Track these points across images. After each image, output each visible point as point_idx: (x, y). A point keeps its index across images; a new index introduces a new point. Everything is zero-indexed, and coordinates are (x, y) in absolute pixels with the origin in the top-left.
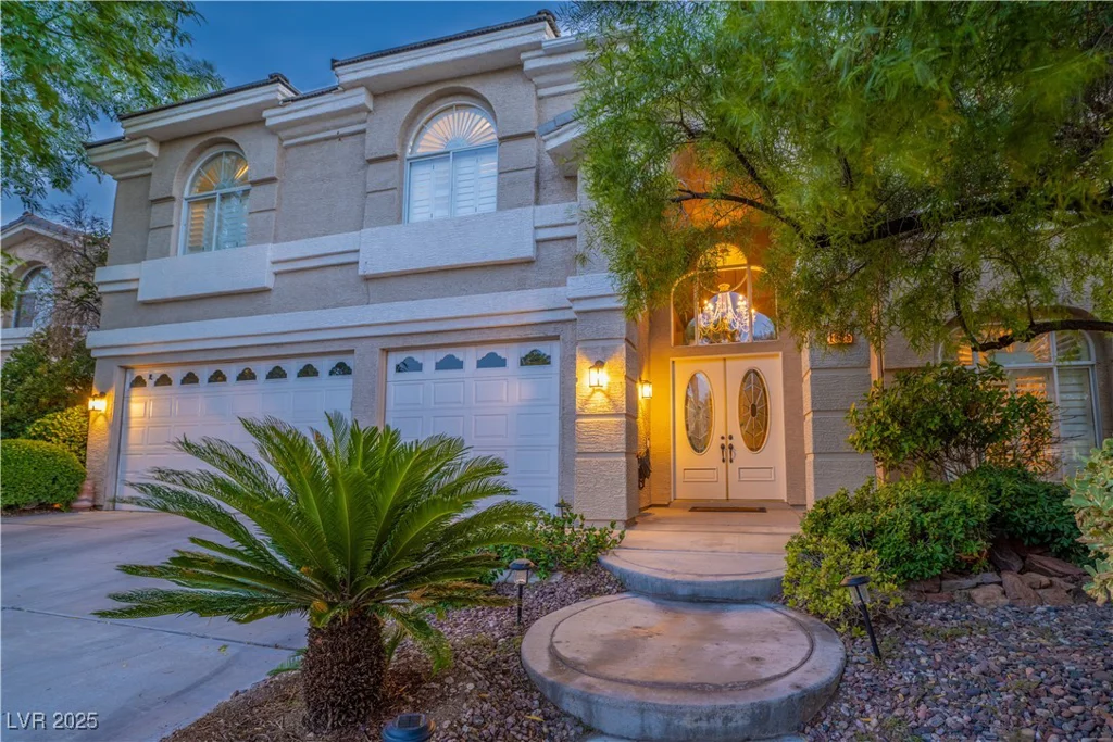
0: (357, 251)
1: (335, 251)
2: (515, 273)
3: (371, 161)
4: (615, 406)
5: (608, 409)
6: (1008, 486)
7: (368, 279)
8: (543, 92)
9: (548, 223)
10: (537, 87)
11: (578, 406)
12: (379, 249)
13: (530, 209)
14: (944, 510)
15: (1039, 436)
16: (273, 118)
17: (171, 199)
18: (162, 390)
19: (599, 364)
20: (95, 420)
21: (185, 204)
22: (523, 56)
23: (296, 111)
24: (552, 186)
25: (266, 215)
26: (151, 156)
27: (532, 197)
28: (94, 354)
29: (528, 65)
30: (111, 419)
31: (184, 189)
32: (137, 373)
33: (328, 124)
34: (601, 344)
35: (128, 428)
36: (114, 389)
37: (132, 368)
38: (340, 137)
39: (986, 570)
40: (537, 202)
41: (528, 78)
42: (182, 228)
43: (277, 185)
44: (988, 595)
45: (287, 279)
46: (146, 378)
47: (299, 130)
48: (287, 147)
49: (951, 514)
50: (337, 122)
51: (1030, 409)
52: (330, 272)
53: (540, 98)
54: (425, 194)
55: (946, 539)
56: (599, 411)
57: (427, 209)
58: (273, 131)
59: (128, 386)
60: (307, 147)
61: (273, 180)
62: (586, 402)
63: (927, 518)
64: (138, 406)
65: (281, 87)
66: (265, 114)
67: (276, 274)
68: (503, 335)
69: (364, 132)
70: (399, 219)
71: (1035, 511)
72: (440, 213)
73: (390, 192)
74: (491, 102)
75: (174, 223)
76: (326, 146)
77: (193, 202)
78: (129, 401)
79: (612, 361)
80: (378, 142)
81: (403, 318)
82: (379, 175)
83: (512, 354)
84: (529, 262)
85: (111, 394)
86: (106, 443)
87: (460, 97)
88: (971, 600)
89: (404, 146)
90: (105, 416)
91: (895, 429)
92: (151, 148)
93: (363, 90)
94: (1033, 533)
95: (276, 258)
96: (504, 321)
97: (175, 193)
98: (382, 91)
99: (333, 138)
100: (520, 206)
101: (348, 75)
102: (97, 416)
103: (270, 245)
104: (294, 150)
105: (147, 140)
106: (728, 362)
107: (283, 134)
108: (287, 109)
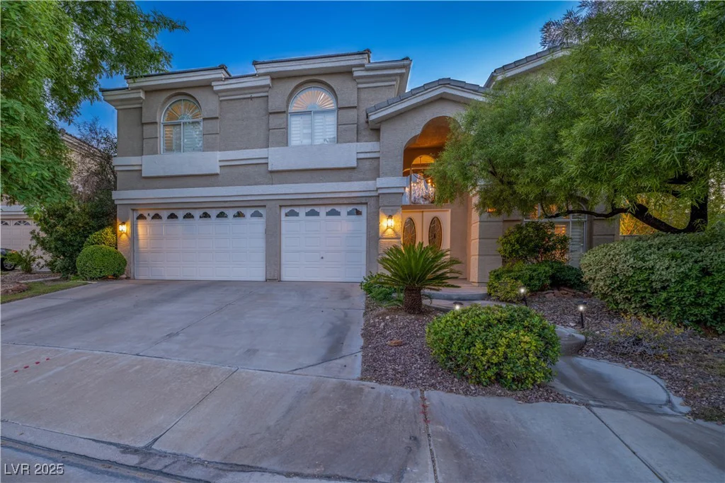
0: (267, 158)
1: (255, 157)
2: (347, 173)
3: (271, 113)
4: (397, 235)
5: (394, 236)
6: (555, 266)
7: (272, 172)
8: (360, 86)
9: (363, 151)
10: (358, 83)
11: (380, 234)
12: (277, 158)
13: (355, 144)
14: (539, 271)
15: (565, 250)
16: (218, 87)
17: (156, 123)
18: (156, 222)
19: (390, 217)
20: (120, 236)
21: (162, 126)
22: (353, 69)
23: (231, 84)
24: (364, 133)
25: (214, 136)
26: (142, 99)
27: (356, 138)
28: (116, 202)
29: (356, 74)
30: (130, 235)
31: (162, 118)
32: (140, 212)
33: (246, 92)
34: (392, 208)
35: (138, 240)
36: (130, 220)
37: (137, 210)
38: (251, 98)
39: (549, 289)
40: (358, 141)
41: (355, 79)
42: (162, 139)
43: (218, 121)
44: (550, 295)
45: (227, 170)
46: (146, 215)
47: (229, 93)
48: (221, 101)
49: (541, 273)
50: (251, 91)
51: (564, 240)
52: (250, 168)
53: (358, 89)
54: (298, 130)
55: (539, 279)
56: (390, 236)
57: (299, 139)
58: (217, 93)
59: (135, 219)
60: (233, 102)
61: (217, 118)
62: (384, 232)
63: (534, 274)
64: (142, 228)
65: (223, 71)
66: (213, 84)
67: (220, 166)
68: (341, 201)
69: (267, 96)
70: (286, 144)
71: (564, 273)
72: (306, 142)
73: (282, 130)
74: (335, 89)
75: (158, 136)
76: (244, 102)
77: (165, 125)
78: (137, 227)
79: (396, 215)
80: (276, 103)
81: (292, 191)
82: (275, 121)
83: (344, 210)
84: (353, 168)
85: (129, 223)
86: (129, 247)
87: (316, 84)
88: (544, 297)
89: (287, 106)
90: (126, 234)
91: (517, 246)
92: (142, 95)
93: (269, 77)
94: (562, 280)
95: (222, 159)
96: (342, 195)
97: (158, 120)
98: (277, 78)
99: (248, 98)
100: (349, 142)
101: (263, 69)
102: (122, 234)
103: (218, 152)
104: (225, 103)
105: (141, 91)
106: (424, 213)
107: (220, 94)
108: (226, 83)
